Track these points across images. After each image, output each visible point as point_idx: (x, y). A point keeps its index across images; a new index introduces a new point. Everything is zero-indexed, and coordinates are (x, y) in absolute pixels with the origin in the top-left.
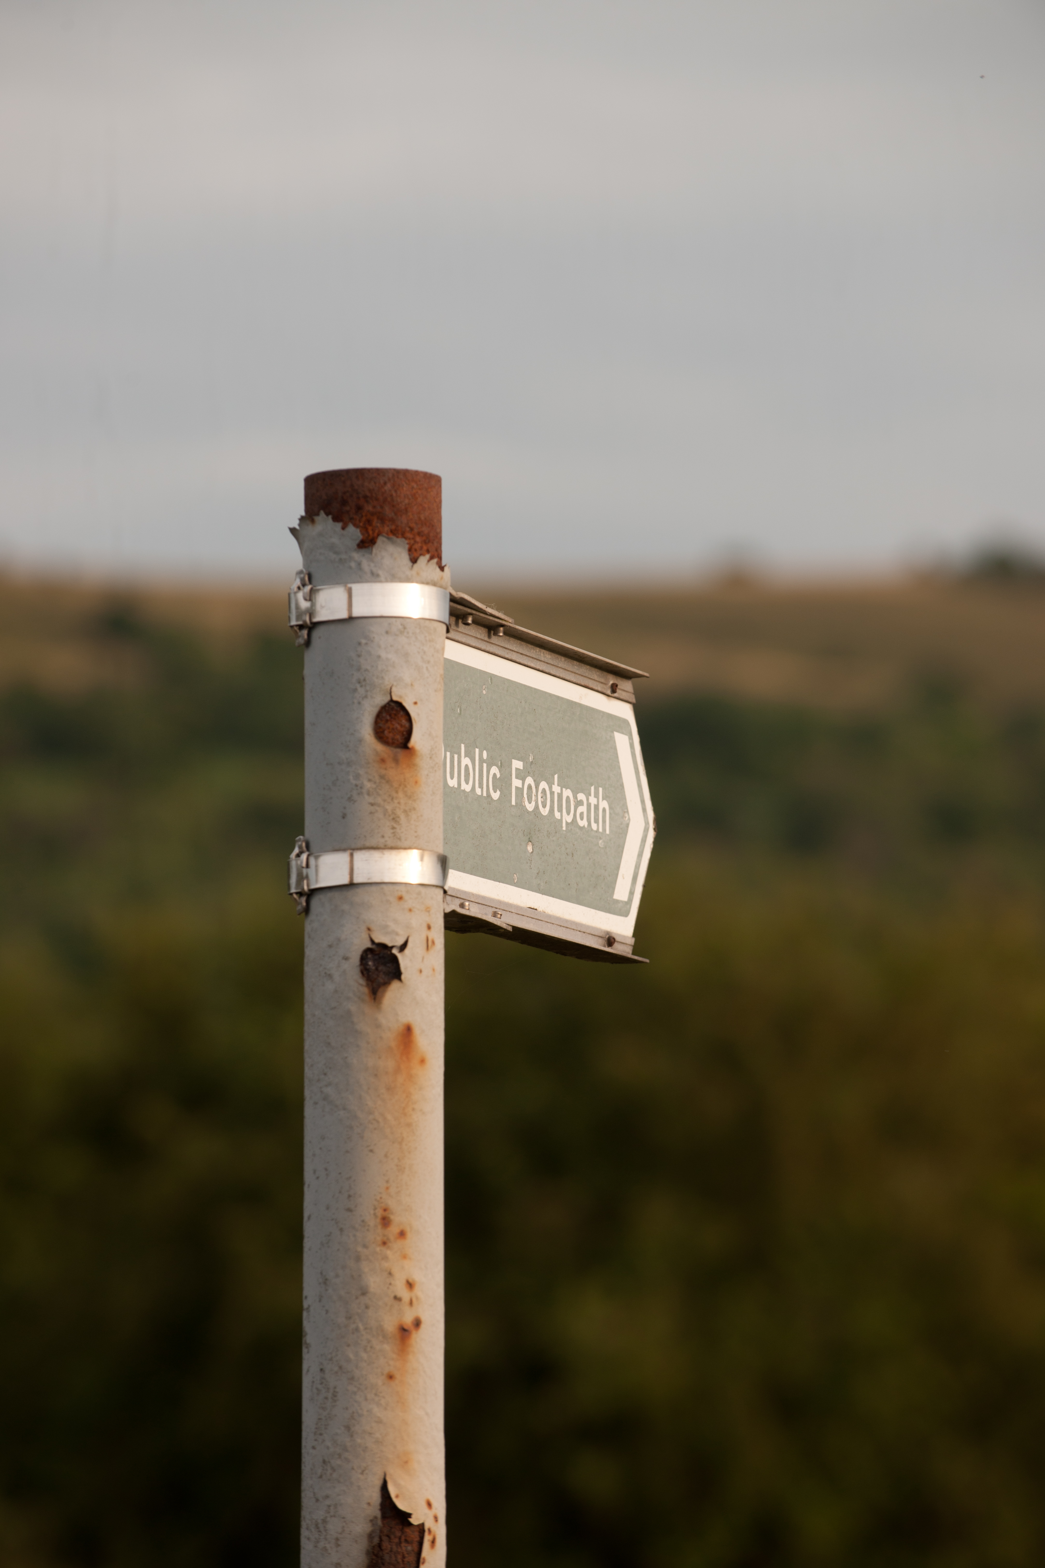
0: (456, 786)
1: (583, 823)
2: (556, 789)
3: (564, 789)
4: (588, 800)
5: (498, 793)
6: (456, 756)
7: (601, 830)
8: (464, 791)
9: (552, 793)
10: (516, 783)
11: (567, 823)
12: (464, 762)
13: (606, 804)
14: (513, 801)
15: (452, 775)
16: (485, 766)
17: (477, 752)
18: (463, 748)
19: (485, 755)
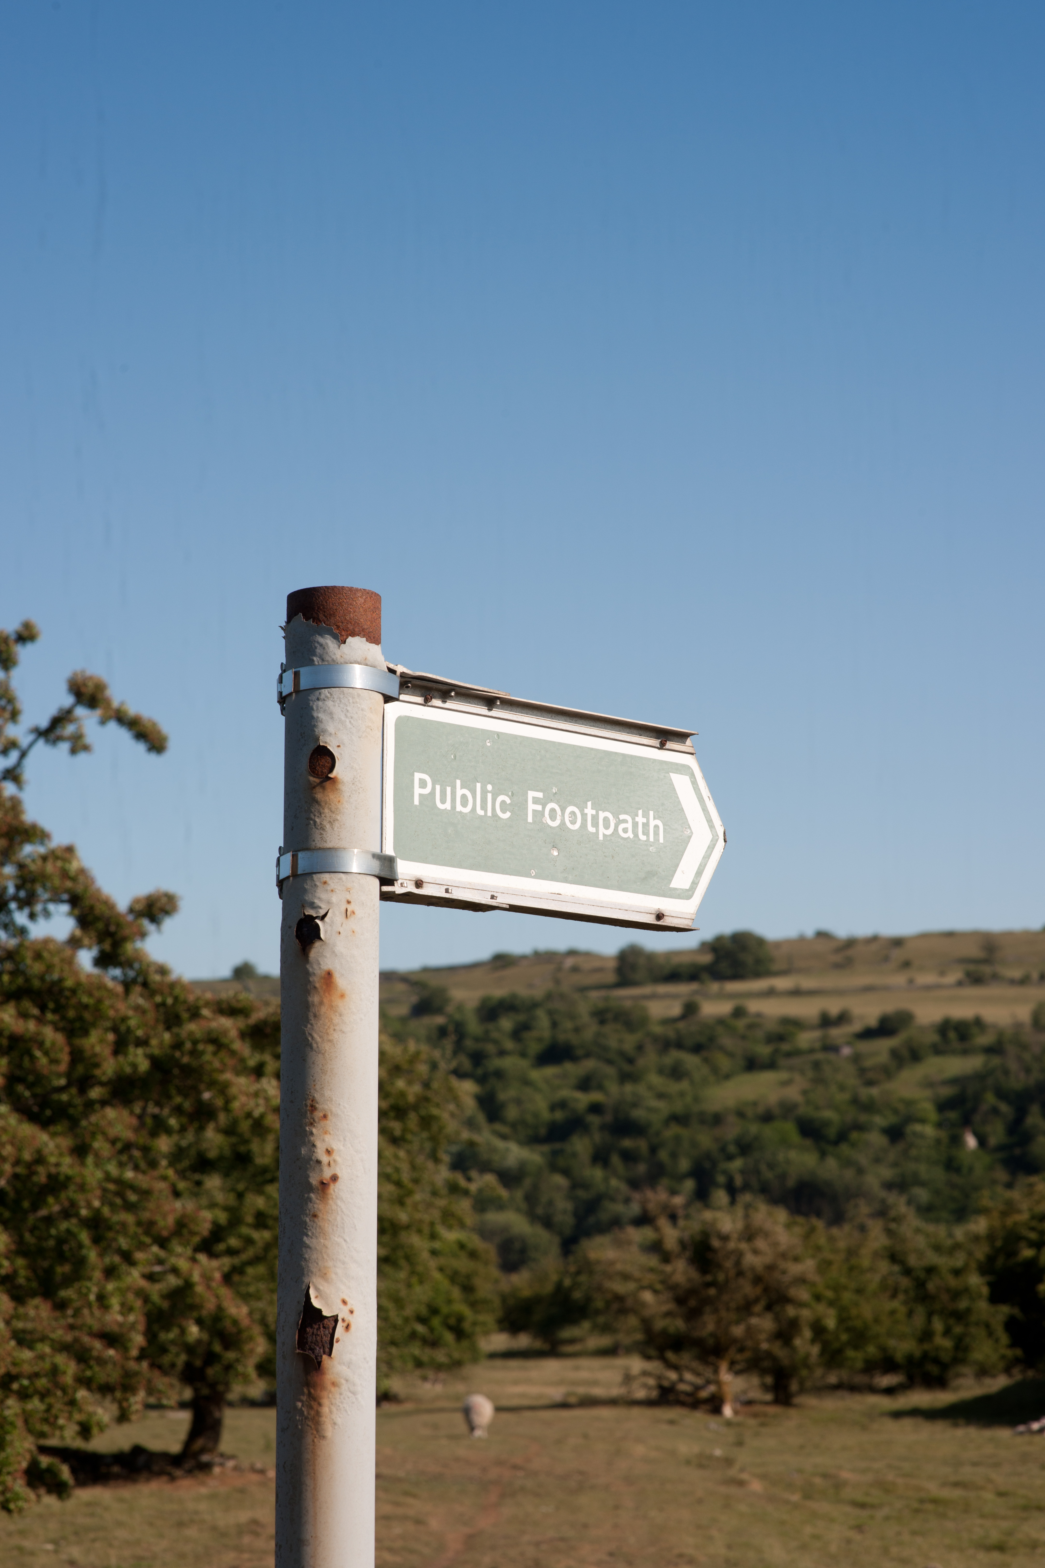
0: (449, 808)
1: (630, 834)
2: (589, 811)
3: (600, 812)
4: (634, 819)
5: (508, 815)
6: (449, 789)
7: (652, 839)
8: (459, 812)
9: (584, 816)
10: (532, 807)
11: (604, 835)
12: (460, 792)
13: (658, 822)
14: (530, 820)
15: (443, 801)
16: (489, 796)
17: (478, 785)
18: (458, 782)
19: (489, 787)
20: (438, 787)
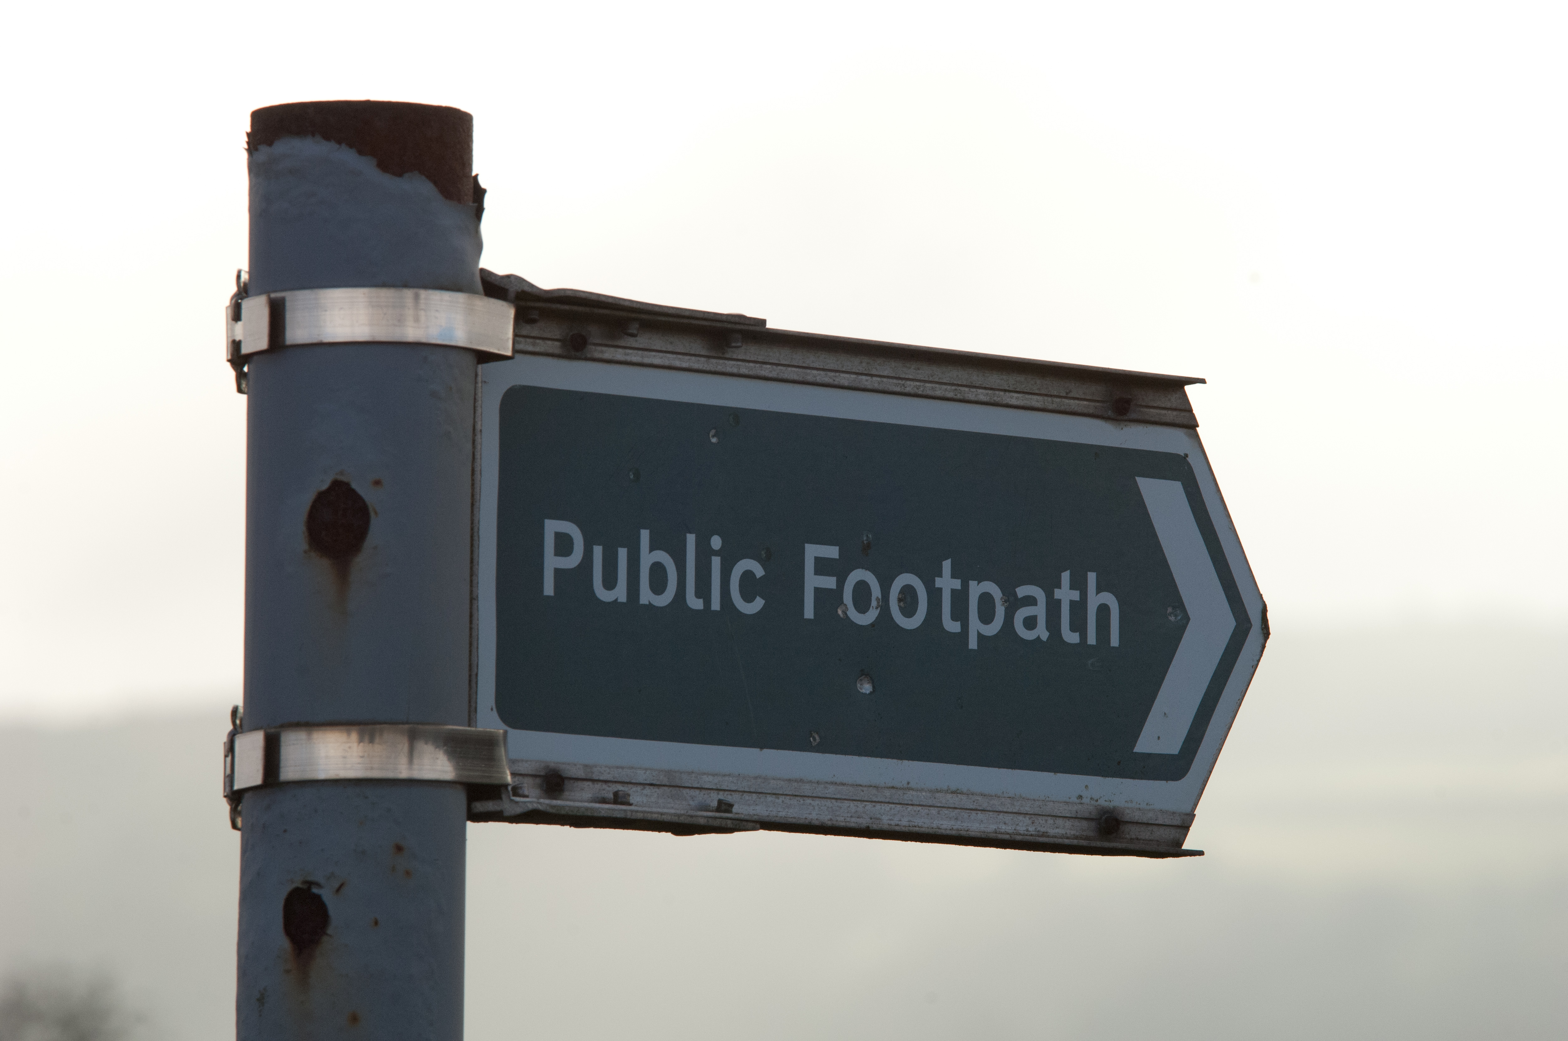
0: (623, 599)
1: (1041, 632)
2: (947, 583)
3: (973, 584)
4: (1049, 595)
5: (758, 604)
6: (622, 554)
7: (1092, 640)
8: (650, 606)
9: (934, 591)
10: (813, 581)
11: (980, 637)
12: (647, 558)
13: (1109, 599)
14: (809, 613)
15: (610, 583)
16: (716, 562)
17: (691, 539)
18: (645, 535)
19: (716, 542)
20: (598, 551)
